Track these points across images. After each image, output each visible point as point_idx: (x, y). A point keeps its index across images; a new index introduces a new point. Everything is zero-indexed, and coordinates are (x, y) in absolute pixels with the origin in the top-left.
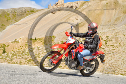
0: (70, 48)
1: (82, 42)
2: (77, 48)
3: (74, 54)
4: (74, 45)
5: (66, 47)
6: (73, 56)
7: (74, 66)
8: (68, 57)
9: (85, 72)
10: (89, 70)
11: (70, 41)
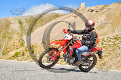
0: (67, 44)
1: (79, 39)
2: (74, 45)
3: (71, 50)
5: (64, 43)
7: (72, 62)
8: (66, 53)
9: (84, 67)
10: (87, 65)
11: (67, 37)
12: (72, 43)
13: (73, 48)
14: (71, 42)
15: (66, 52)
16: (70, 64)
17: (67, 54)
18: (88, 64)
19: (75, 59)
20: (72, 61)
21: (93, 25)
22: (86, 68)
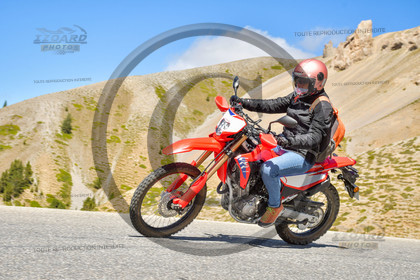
0: (229, 149)
1: (269, 128)
2: (255, 150)
4: (244, 137)
5: (217, 146)
6: (241, 176)
7: (251, 211)
8: (228, 181)
9: (294, 229)
10: (305, 221)
11: (229, 124)
12: (245, 145)
13: (249, 163)
14: (243, 142)
15: (225, 178)
16: (244, 219)
17: (232, 182)
18: (310, 217)
19: (262, 201)
20: (249, 208)
21: (322, 77)
22: (300, 231)
